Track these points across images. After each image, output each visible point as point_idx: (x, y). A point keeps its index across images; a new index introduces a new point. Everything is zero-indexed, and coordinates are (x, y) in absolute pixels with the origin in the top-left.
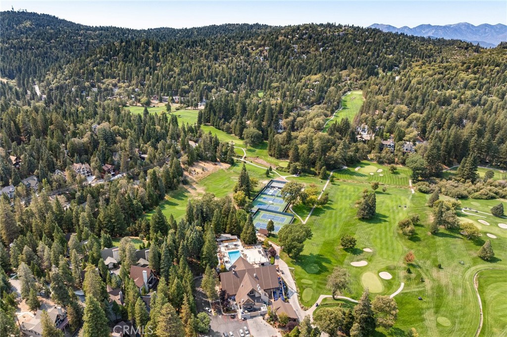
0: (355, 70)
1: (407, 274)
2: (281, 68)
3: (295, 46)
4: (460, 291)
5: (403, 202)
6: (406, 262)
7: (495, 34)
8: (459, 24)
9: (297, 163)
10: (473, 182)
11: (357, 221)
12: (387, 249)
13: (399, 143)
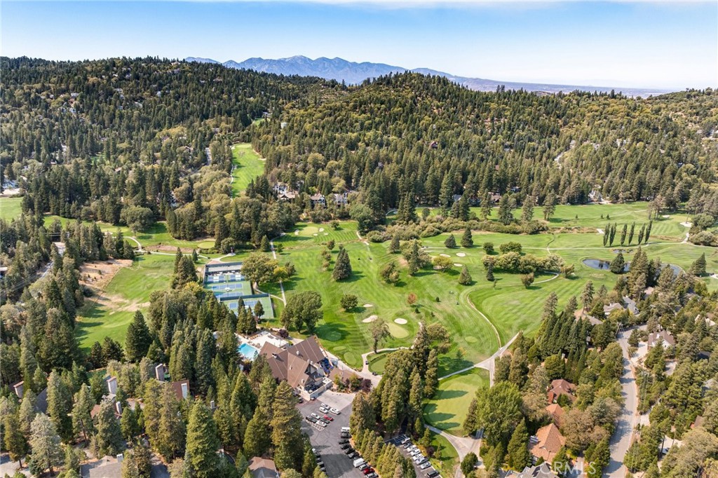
0: (223, 118)
1: (417, 314)
2: (111, 123)
3: (118, 90)
4: (465, 314)
5: (366, 255)
6: (409, 305)
7: (335, 69)
8: (294, 58)
9: (230, 239)
10: (414, 221)
11: (336, 283)
12: (384, 300)
13: (329, 195)
